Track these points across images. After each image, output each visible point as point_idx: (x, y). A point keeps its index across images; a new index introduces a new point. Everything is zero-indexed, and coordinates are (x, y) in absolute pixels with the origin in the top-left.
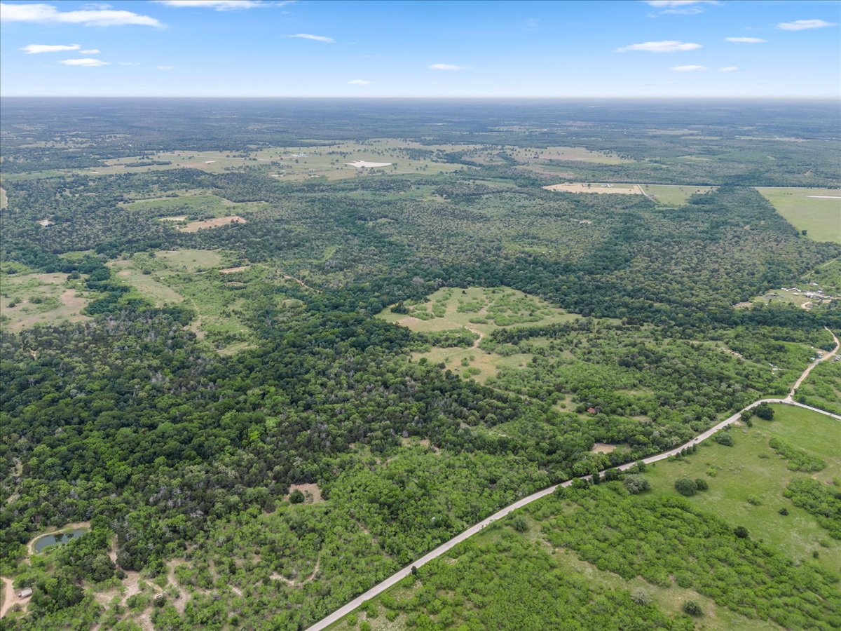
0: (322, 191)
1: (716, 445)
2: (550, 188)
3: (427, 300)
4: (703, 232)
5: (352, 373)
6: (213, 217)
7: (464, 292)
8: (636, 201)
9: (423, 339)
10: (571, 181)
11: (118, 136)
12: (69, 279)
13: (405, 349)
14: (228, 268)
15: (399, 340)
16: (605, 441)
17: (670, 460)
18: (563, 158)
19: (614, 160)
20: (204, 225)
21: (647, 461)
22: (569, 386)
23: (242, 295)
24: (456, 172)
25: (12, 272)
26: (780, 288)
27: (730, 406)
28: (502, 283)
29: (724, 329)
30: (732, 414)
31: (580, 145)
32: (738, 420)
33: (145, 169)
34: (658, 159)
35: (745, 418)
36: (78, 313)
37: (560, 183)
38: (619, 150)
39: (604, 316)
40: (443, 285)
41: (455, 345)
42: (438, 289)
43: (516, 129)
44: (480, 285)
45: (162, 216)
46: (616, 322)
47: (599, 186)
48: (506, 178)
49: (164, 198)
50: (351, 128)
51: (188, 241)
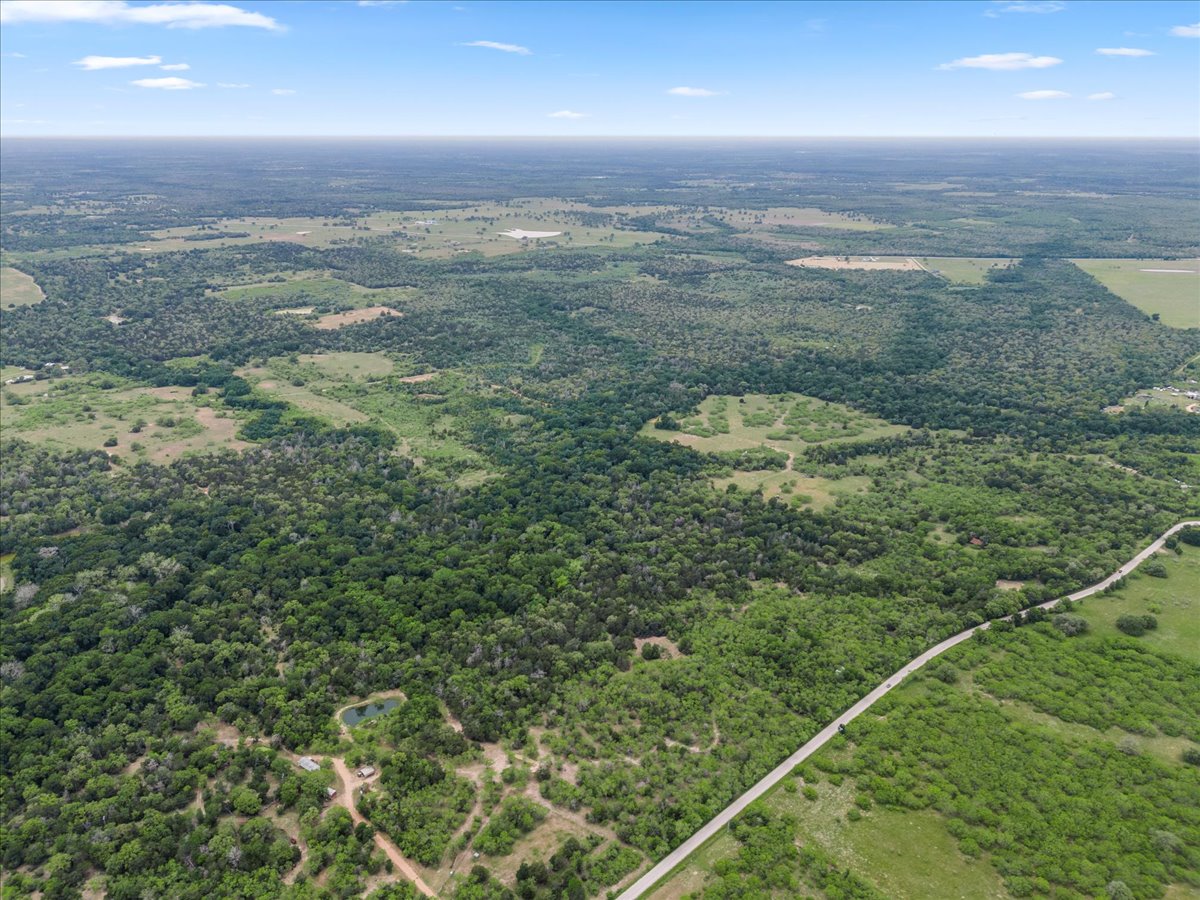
0: (484, 271)
1: (1147, 578)
2: (797, 263)
3: (698, 412)
4: (1025, 318)
5: (648, 504)
6: (351, 309)
7: (742, 401)
8: (920, 279)
9: (718, 461)
10: (820, 254)
11: (149, 197)
12: (194, 394)
13: (703, 473)
14: (408, 376)
15: (689, 463)
16: (1009, 577)
17: (1098, 596)
18: (796, 223)
19: (866, 225)
20: (348, 319)
21: (1073, 598)
22: (936, 514)
23: (447, 411)
24: (657, 243)
25: (107, 386)
26: (1151, 388)
27: (1147, 531)
28: (790, 389)
29: (1102, 439)
30: (1153, 540)
31: (811, 204)
32: (1162, 547)
33: (216, 243)
34: (924, 222)
35: (1170, 544)
36: (232, 437)
37: (806, 256)
38: (868, 211)
39: (941, 427)
40: (709, 393)
41: (763, 468)
42: (705, 398)
43: (710, 183)
44: (760, 391)
45: (277, 307)
46: (960, 434)
47: (860, 260)
48: (729, 251)
49: (266, 284)
51: (333, 341)
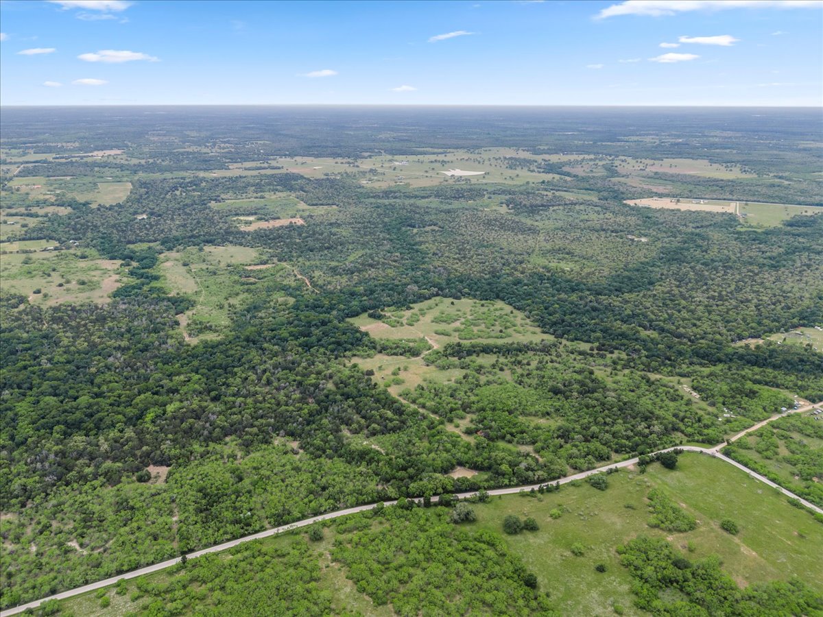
0: (396, 198)
1: (587, 486)
2: (631, 203)
3: (409, 308)
4: (770, 258)
5: (278, 370)
6: (279, 218)
7: (452, 303)
8: (720, 219)
9: (373, 345)
10: (661, 196)
11: (259, 142)
12: (122, 265)
13: (348, 353)
14: (255, 265)
16: (468, 465)
17: (523, 495)
19: (734, 174)
20: (263, 225)
21: (491, 493)
24: (543, 182)
25: (83, 257)
27: (633, 449)
28: (498, 297)
29: (701, 365)
30: (633, 457)
31: (700, 157)
32: (634, 464)
33: (255, 173)
34: (787, 174)
35: (643, 464)
36: (105, 295)
37: (649, 197)
38: (745, 164)
39: (576, 339)
40: (437, 295)
41: (401, 354)
42: (430, 298)
43: (648, 139)
44: (475, 297)
45: (236, 215)
46: (585, 347)
47: (689, 202)
48: (593, 190)
49: (252, 199)
50: (475, 137)
